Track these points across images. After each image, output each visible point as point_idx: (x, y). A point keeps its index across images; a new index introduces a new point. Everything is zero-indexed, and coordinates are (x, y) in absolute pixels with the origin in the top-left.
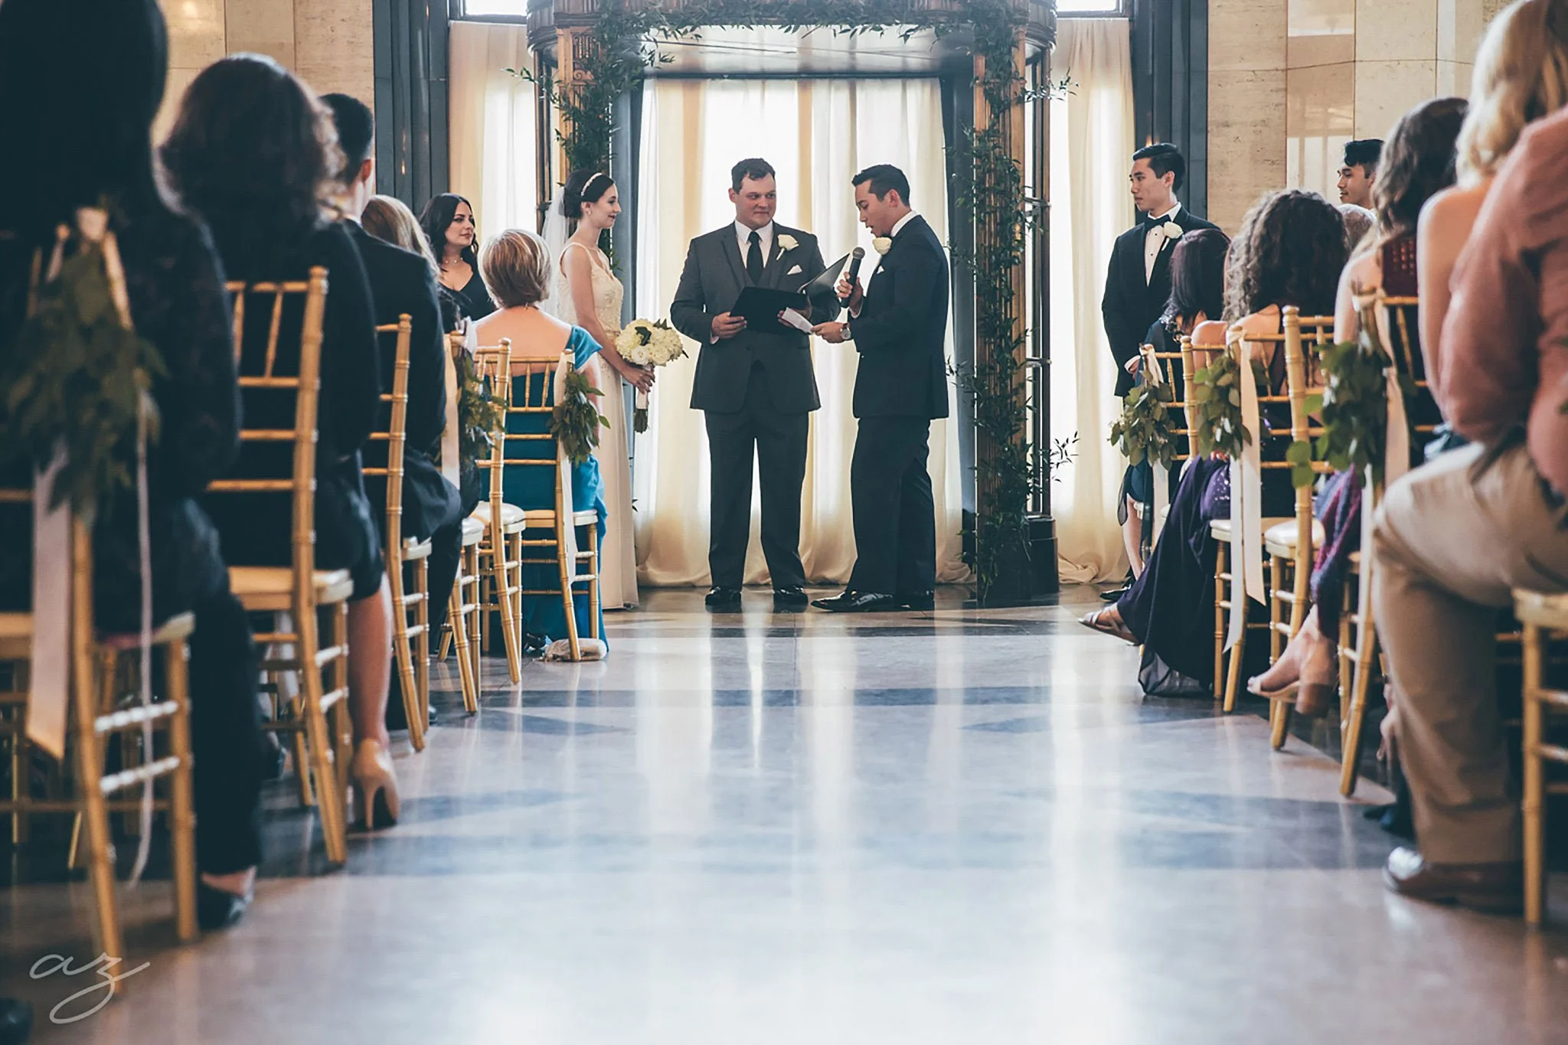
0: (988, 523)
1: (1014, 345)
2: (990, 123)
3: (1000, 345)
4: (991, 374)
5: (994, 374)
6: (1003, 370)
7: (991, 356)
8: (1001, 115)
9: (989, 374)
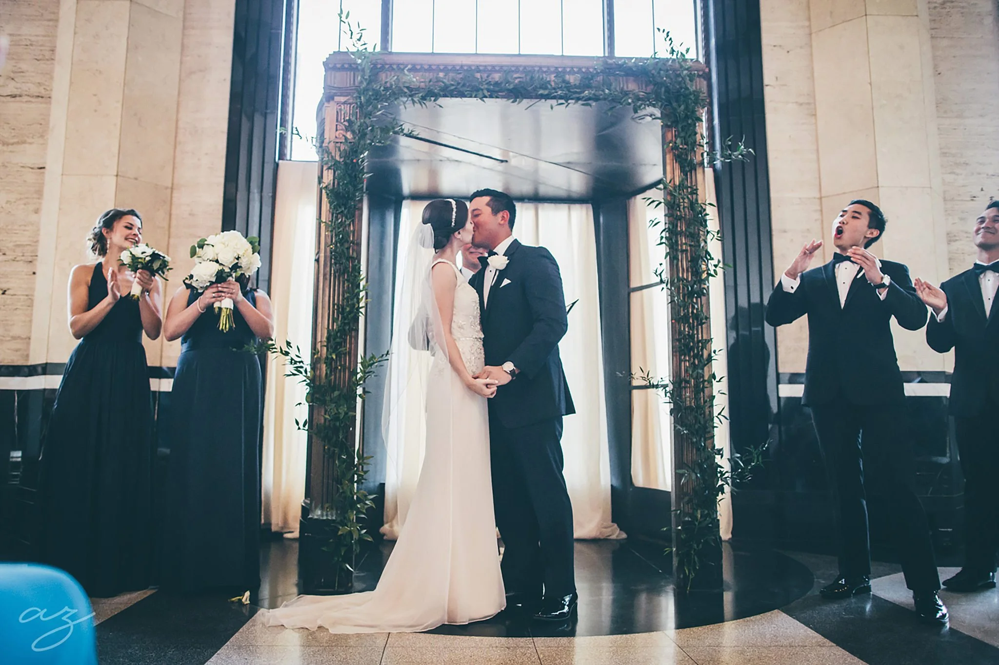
0: (687, 519)
1: (706, 362)
2: (680, 179)
3: (694, 363)
4: (687, 387)
5: (689, 387)
6: (697, 386)
7: (686, 371)
8: (689, 174)
9: (685, 388)
